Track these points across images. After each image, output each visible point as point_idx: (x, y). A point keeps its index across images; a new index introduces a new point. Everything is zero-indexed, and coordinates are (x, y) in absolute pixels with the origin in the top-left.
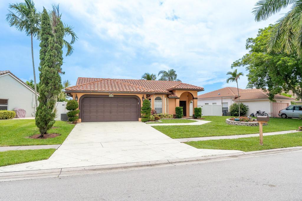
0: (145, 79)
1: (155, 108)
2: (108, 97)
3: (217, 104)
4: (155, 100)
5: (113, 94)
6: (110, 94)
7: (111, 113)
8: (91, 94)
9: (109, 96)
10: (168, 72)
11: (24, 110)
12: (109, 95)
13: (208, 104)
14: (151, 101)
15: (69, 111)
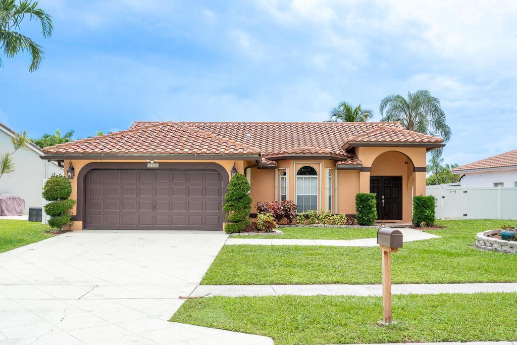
0: (339, 121)
1: (298, 197)
2: (144, 168)
3: (505, 186)
4: (298, 174)
5: (156, 161)
6: (148, 161)
7: (154, 208)
8: (103, 161)
9: (149, 166)
10: (407, 98)
11: (19, 199)
12: (147, 163)
13: (502, 184)
14: (287, 176)
15: (48, 202)
